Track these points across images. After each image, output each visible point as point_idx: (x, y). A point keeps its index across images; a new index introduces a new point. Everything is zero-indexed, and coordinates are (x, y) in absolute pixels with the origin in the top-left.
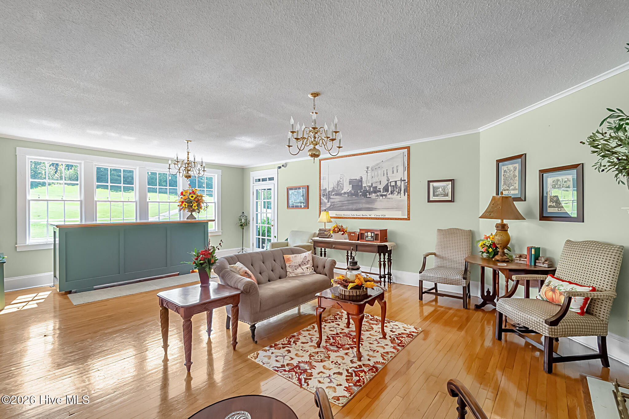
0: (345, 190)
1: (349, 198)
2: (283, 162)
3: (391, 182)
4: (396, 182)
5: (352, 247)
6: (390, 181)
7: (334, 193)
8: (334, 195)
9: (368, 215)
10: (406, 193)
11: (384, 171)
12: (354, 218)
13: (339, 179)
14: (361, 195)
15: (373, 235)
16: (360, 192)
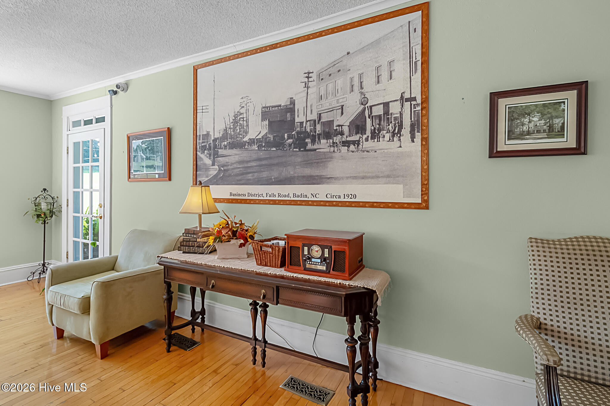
0: (252, 134)
1: (262, 154)
2: (120, 80)
3: (371, 107)
4: (386, 105)
5: (263, 291)
6: (368, 105)
7: (226, 143)
8: (225, 146)
9: (309, 195)
10: (418, 135)
11: (352, 79)
12: (275, 202)
13: (238, 109)
14: (290, 145)
15: (326, 255)
16: (289, 138)
